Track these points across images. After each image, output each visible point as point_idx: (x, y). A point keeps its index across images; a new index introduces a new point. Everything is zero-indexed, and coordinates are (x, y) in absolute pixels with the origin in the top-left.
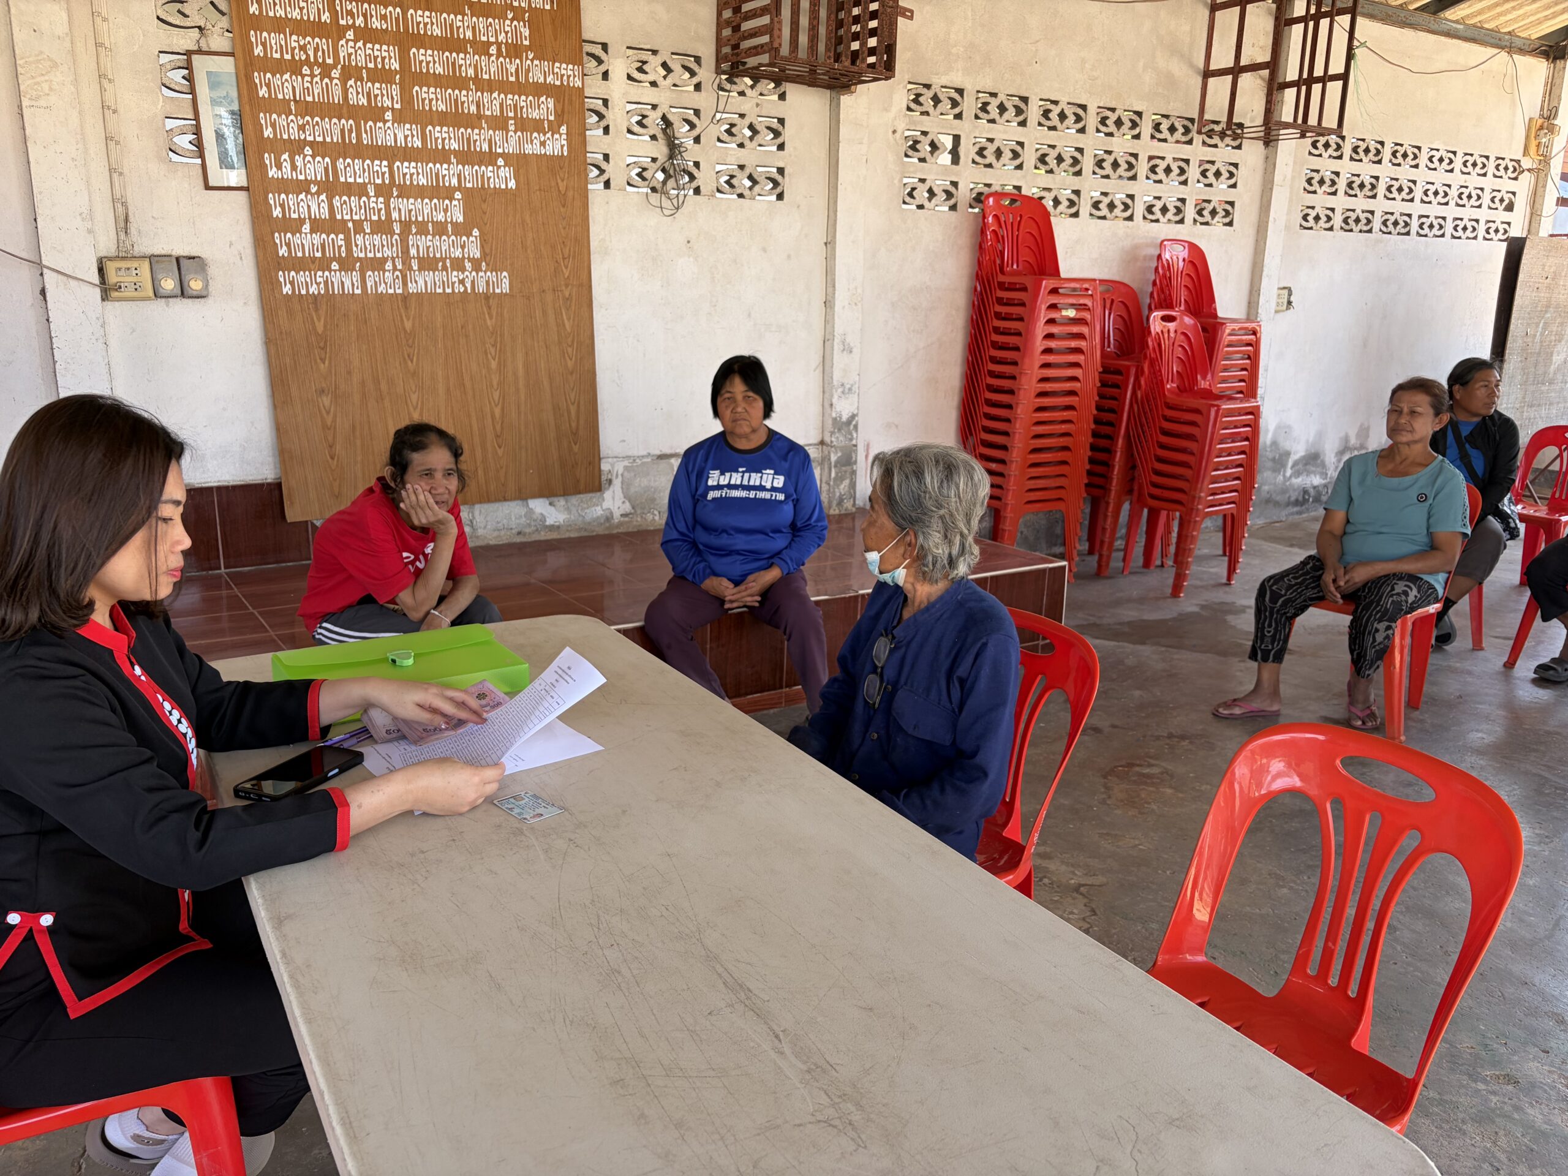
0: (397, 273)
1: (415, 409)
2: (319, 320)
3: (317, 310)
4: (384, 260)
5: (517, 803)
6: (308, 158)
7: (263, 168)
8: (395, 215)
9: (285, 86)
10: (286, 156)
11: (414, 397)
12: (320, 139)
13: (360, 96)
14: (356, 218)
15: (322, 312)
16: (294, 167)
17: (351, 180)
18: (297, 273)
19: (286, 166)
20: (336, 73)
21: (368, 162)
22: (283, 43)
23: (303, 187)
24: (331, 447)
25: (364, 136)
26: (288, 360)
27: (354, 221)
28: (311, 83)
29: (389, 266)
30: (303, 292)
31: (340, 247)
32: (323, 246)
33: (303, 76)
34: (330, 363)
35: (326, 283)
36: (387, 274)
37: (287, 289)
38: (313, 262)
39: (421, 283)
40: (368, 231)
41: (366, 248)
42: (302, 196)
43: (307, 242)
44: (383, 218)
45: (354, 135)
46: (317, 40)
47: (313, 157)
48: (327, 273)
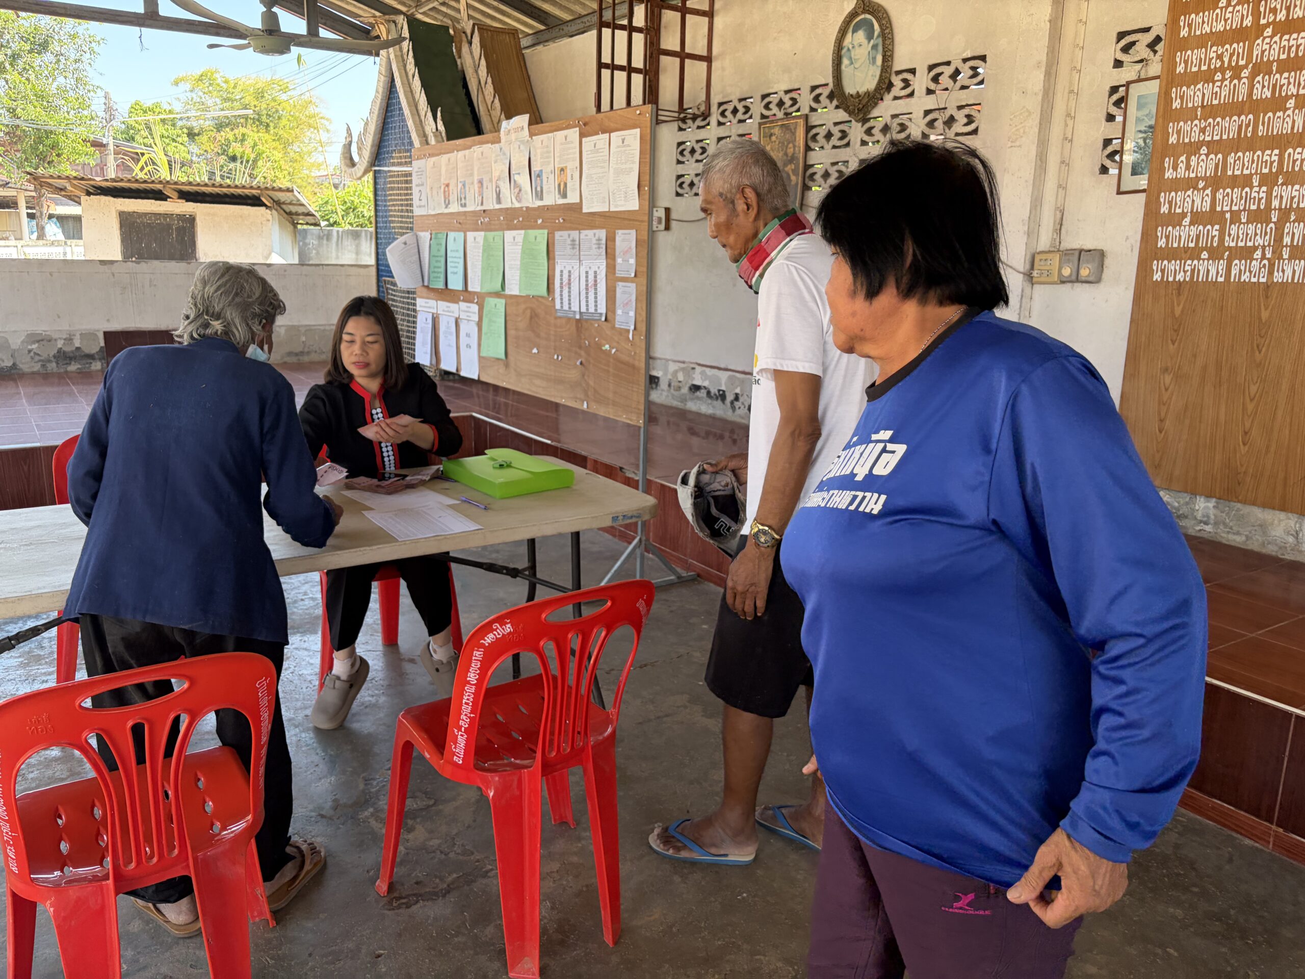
0: (1265, 262)
1: (1252, 400)
2: (1178, 305)
3: (1179, 294)
4: (1255, 248)
6: (1203, 157)
7: (1162, 170)
8: (1275, 203)
9: (1196, 95)
10: (1183, 158)
11: (1254, 389)
12: (1216, 138)
13: (1265, 89)
14: (1235, 208)
15: (1183, 298)
16: (1188, 167)
17: (1237, 173)
18: (1169, 262)
19: (1182, 166)
20: (1245, 73)
21: (1259, 153)
22: (1203, 56)
23: (1190, 184)
24: (1161, 421)
25: (1261, 127)
26: (1143, 339)
27: (1231, 211)
28: (1220, 87)
29: (1258, 254)
30: (1171, 279)
31: (1213, 237)
32: (1198, 237)
33: (1214, 82)
34: (1180, 343)
35: (1193, 271)
36: (1254, 262)
37: (1157, 277)
38: (1186, 252)
39: (1289, 272)
40: (1244, 220)
41: (1238, 237)
42: (1189, 192)
43: (1185, 234)
44: (1262, 207)
45: (1250, 129)
46: (1235, 45)
47: (1207, 155)
48: (1196, 262)
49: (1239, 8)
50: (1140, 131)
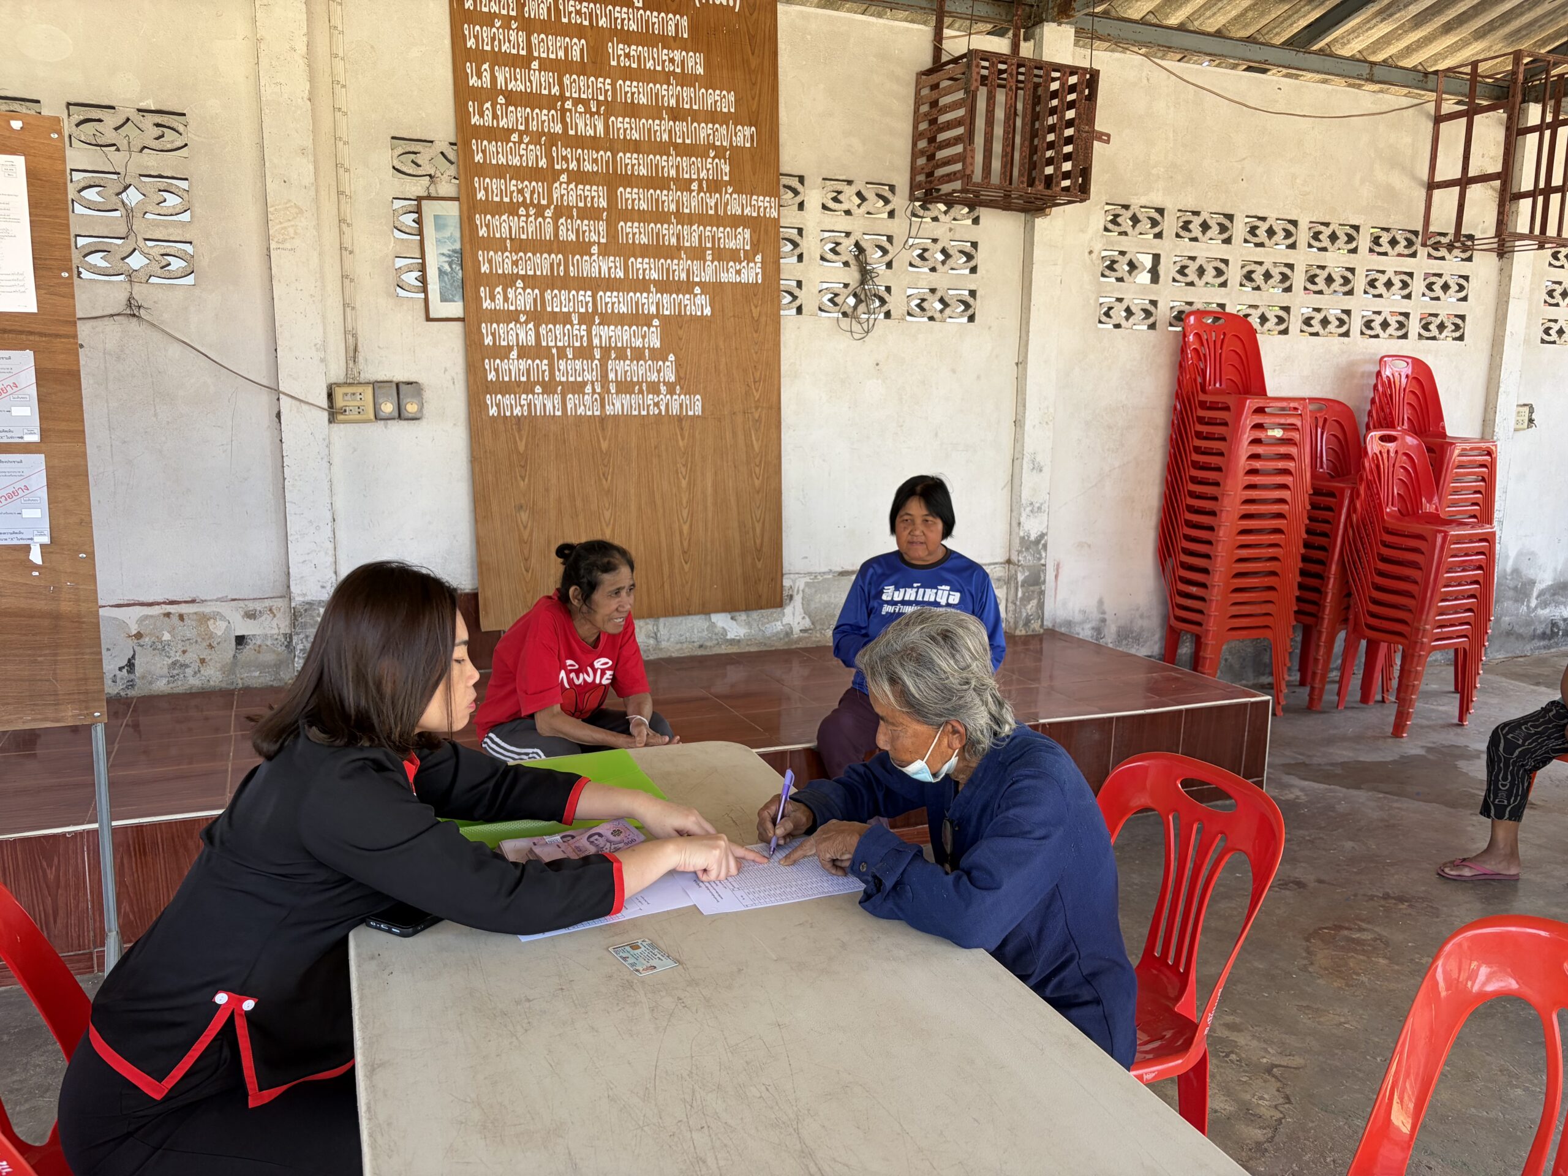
0: (596, 396)
1: (607, 525)
2: (521, 440)
3: (519, 430)
4: (584, 384)
5: (632, 952)
6: (520, 290)
7: (478, 300)
8: (596, 341)
9: (503, 226)
10: (499, 289)
11: (607, 514)
12: (531, 273)
13: (570, 232)
14: (560, 344)
15: (524, 433)
16: (506, 299)
17: (557, 310)
18: (503, 396)
19: (500, 298)
20: (548, 213)
21: (573, 292)
22: (503, 187)
23: (512, 317)
24: (526, 560)
25: (571, 268)
26: (490, 478)
27: (558, 348)
28: (526, 222)
29: (588, 389)
30: (508, 414)
31: (543, 372)
32: (528, 371)
33: (519, 217)
34: (529, 480)
35: (529, 405)
36: (586, 397)
37: (493, 411)
38: (519, 386)
39: (618, 405)
40: (570, 356)
41: (568, 372)
42: (512, 325)
43: (514, 367)
44: (585, 344)
45: (562, 268)
46: (534, 183)
47: (524, 289)
48: (530, 396)
49: (531, 147)
50: (443, 254)
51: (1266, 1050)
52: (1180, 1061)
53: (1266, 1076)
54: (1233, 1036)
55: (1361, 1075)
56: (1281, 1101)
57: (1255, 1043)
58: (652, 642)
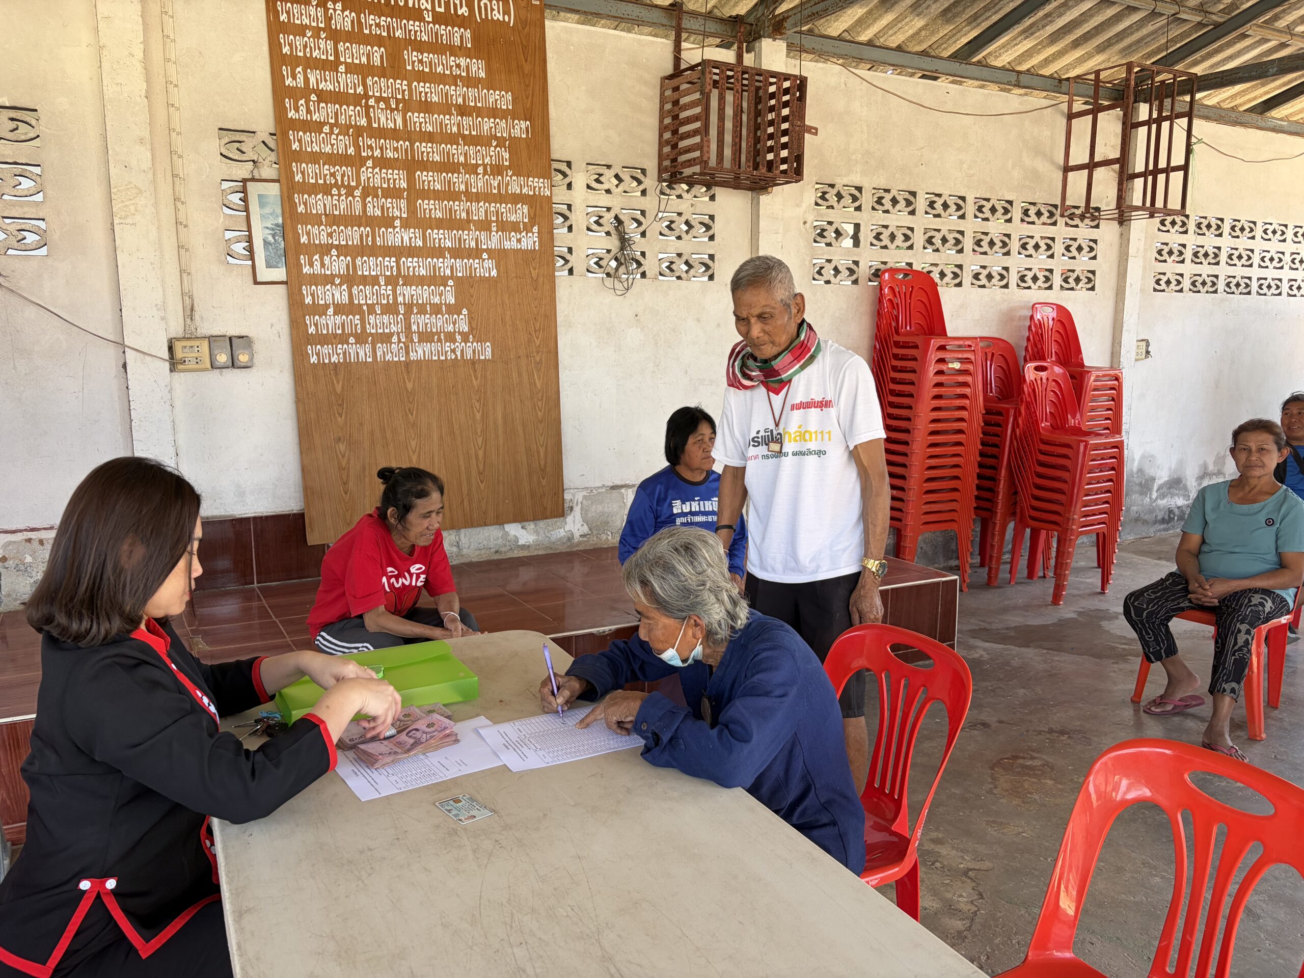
0: (401, 345)
1: (414, 453)
2: (338, 383)
3: (336, 374)
4: (391, 335)
5: (455, 805)
6: (334, 258)
7: (299, 266)
8: (400, 299)
9: (319, 204)
10: (317, 257)
11: (413, 443)
12: (343, 243)
13: (376, 209)
14: (369, 302)
15: (341, 377)
16: (323, 265)
17: (366, 273)
18: (322, 346)
19: (317, 264)
20: (357, 193)
21: (380, 259)
22: (318, 171)
23: (328, 280)
24: (345, 484)
25: (378, 239)
26: (312, 416)
27: (368, 305)
28: (338, 201)
29: (395, 339)
30: (327, 361)
31: (356, 326)
32: (343, 325)
33: (332, 196)
34: (346, 417)
35: (344, 353)
36: (393, 345)
37: (314, 359)
38: (335, 338)
39: (420, 352)
40: (379, 312)
41: (377, 325)
42: (328, 287)
43: (331, 322)
44: (391, 302)
45: (370, 239)
46: (344, 168)
47: (338, 257)
48: (345, 346)
49: (340, 137)
50: (267, 228)
51: (963, 858)
52: (897, 869)
53: (964, 878)
54: (937, 848)
55: (1036, 873)
56: (976, 897)
57: (954, 852)
58: (455, 549)
